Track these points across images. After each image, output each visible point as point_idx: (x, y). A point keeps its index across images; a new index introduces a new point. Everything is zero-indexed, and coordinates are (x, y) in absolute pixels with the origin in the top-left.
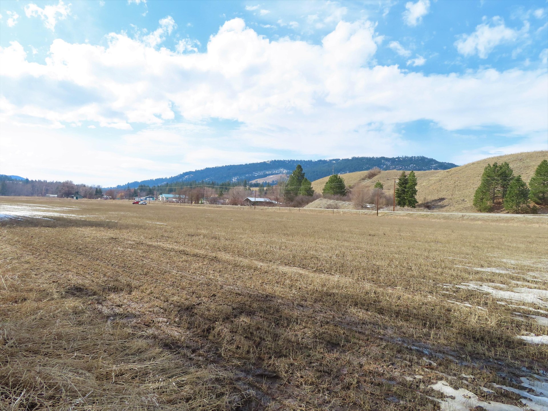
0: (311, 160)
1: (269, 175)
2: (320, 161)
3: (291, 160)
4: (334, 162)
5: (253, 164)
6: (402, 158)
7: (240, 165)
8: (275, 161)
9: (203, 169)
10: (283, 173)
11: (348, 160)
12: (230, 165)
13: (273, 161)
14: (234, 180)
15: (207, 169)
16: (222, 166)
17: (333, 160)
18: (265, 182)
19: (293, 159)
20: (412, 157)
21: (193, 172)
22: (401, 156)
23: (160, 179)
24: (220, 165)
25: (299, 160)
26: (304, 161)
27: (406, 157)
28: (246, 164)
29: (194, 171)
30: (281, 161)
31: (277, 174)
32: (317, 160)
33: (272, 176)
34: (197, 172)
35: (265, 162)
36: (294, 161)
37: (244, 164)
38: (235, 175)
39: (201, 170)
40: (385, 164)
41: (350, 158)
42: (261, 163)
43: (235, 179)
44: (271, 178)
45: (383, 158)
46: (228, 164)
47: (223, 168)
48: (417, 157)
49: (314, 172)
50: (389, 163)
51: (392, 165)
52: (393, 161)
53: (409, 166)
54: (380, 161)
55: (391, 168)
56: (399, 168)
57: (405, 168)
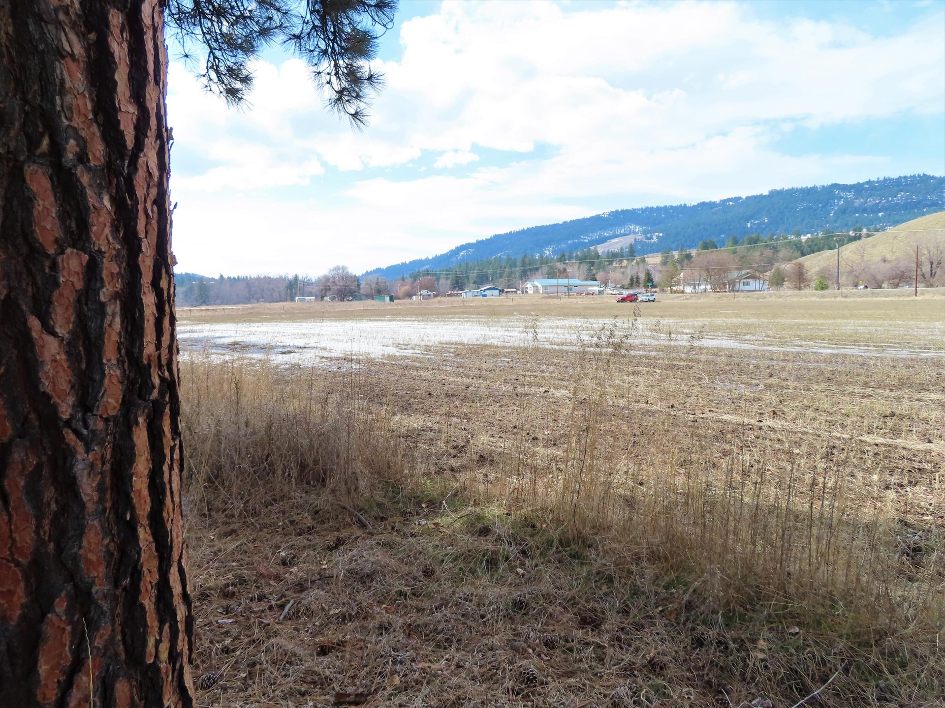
0: (685, 205)
1: (611, 238)
2: (703, 204)
3: (647, 208)
4: (731, 203)
5: (578, 220)
6: (878, 182)
7: (554, 225)
8: (617, 211)
9: (489, 237)
10: (635, 233)
11: (761, 197)
12: (536, 227)
13: (613, 212)
14: (547, 253)
15: (497, 237)
16: (521, 229)
17: (729, 200)
18: (606, 251)
19: (650, 206)
20: (900, 177)
21: (472, 244)
22: (874, 178)
23: (417, 260)
24: (518, 228)
25: (662, 205)
26: (672, 206)
27: (885, 180)
28: (565, 223)
29: (474, 241)
30: (627, 210)
31: (625, 235)
32: (696, 204)
33: (616, 240)
34: (480, 243)
35: (598, 216)
36: (652, 208)
37: (561, 222)
38: (548, 243)
39: (487, 240)
40: (842, 198)
41: (766, 193)
42: (591, 218)
43: (549, 250)
44: (617, 243)
45: (835, 186)
46: (532, 225)
47: (522, 232)
48: (911, 177)
49: (699, 225)
50: (850, 195)
51: (857, 198)
52: (858, 189)
53: (896, 197)
54: (831, 192)
55: (857, 203)
56: (874, 202)
57: (888, 201)
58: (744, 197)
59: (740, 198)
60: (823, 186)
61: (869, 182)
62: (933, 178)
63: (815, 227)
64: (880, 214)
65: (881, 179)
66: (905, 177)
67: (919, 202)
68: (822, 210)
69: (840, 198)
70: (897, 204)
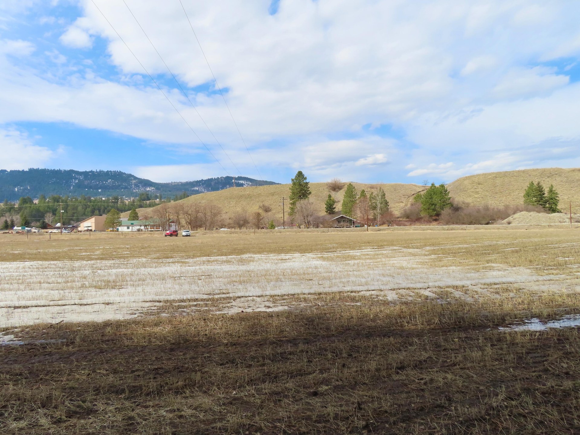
11: (23, 172)
27: (100, 171)
45: (72, 171)
48: (113, 172)
50: (81, 178)
51: (86, 180)
52: (85, 174)
53: (107, 181)
54: (70, 174)
55: (86, 183)
56: (95, 183)
57: (103, 184)
58: (9, 171)
59: (6, 171)
60: (65, 170)
61: (91, 172)
62: (124, 173)
63: (63, 194)
64: (100, 190)
65: (98, 170)
66: (111, 171)
67: (119, 186)
68: (65, 185)
69: (76, 179)
70: (108, 185)
